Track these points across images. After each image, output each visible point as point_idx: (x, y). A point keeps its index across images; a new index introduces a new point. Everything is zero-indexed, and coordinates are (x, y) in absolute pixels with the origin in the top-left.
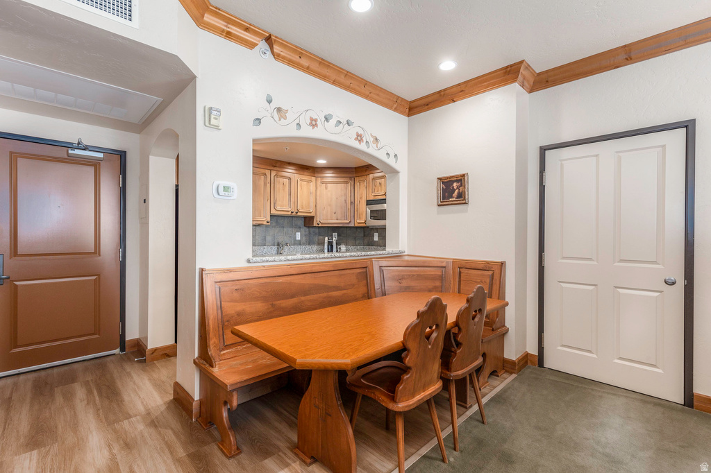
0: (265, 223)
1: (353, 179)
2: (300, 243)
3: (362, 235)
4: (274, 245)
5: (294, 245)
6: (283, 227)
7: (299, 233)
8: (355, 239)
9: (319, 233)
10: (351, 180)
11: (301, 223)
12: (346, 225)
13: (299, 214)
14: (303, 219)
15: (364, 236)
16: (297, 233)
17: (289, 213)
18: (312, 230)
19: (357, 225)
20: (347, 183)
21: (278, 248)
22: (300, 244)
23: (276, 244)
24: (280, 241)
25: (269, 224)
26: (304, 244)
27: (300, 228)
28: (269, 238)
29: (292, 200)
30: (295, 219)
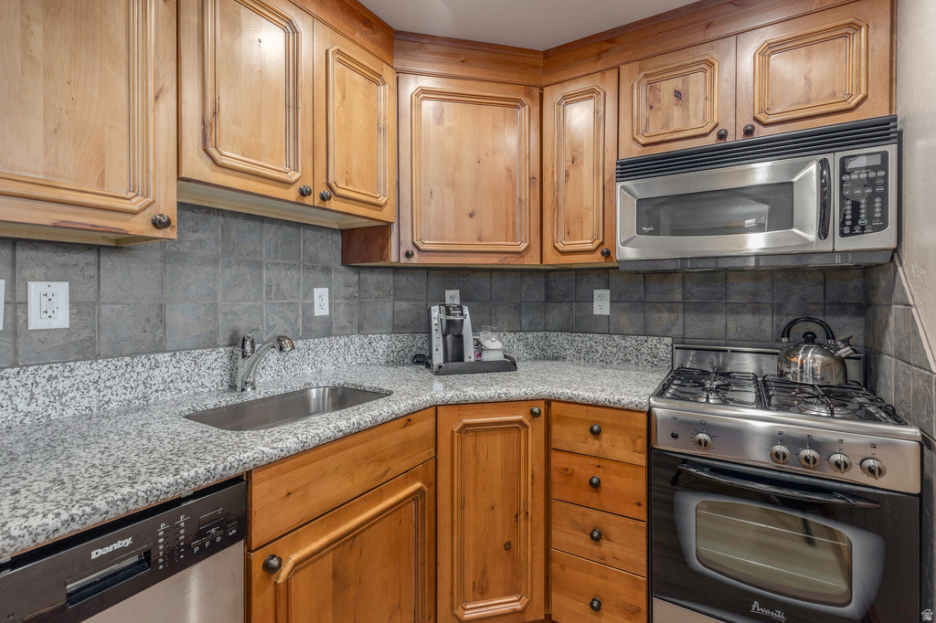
0: (138, 226)
1: (536, 92)
2: (327, 329)
3: (539, 294)
4: (215, 346)
5: (305, 337)
6: (258, 265)
7: (326, 291)
8: (518, 308)
9: (396, 289)
10: (529, 95)
11: (330, 250)
12: (513, 262)
13: (334, 204)
14: (338, 238)
15: (548, 299)
16: (317, 291)
17: (292, 194)
18: (372, 278)
19: (552, 259)
20: (515, 104)
21: (232, 357)
22: (328, 334)
23: (223, 338)
24: (243, 324)
25: (171, 233)
26: (343, 332)
27: (327, 270)
28: (181, 317)
29: (305, 133)
30: (309, 233)
